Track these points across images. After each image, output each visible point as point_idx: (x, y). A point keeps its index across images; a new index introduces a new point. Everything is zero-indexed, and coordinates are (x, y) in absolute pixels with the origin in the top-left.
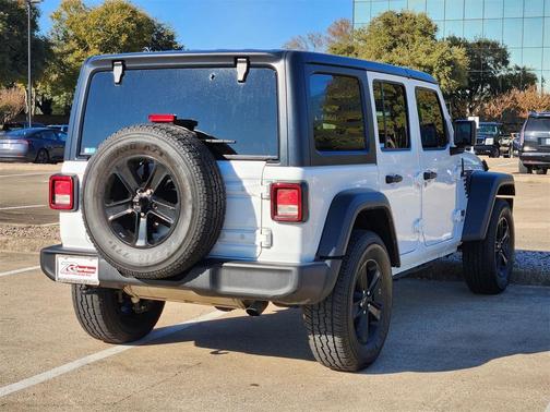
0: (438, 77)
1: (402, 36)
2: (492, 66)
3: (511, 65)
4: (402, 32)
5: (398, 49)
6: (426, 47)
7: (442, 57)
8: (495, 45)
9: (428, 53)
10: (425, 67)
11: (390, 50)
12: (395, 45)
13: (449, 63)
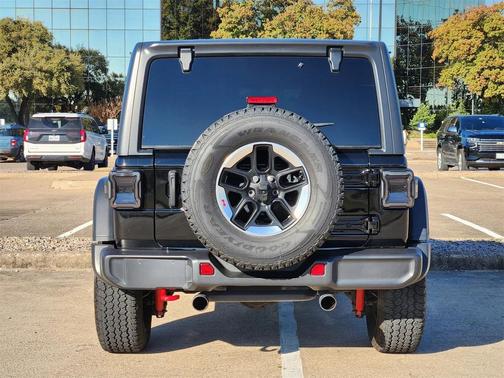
0: (58, 81)
1: (21, 42)
2: (93, 73)
3: (109, 73)
4: (20, 38)
5: (19, 54)
6: (45, 54)
7: (61, 63)
8: (95, 54)
9: (48, 59)
10: (46, 72)
11: (9, 55)
12: (15, 50)
13: (69, 69)
